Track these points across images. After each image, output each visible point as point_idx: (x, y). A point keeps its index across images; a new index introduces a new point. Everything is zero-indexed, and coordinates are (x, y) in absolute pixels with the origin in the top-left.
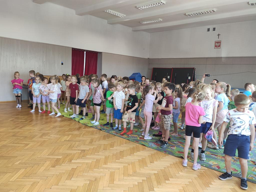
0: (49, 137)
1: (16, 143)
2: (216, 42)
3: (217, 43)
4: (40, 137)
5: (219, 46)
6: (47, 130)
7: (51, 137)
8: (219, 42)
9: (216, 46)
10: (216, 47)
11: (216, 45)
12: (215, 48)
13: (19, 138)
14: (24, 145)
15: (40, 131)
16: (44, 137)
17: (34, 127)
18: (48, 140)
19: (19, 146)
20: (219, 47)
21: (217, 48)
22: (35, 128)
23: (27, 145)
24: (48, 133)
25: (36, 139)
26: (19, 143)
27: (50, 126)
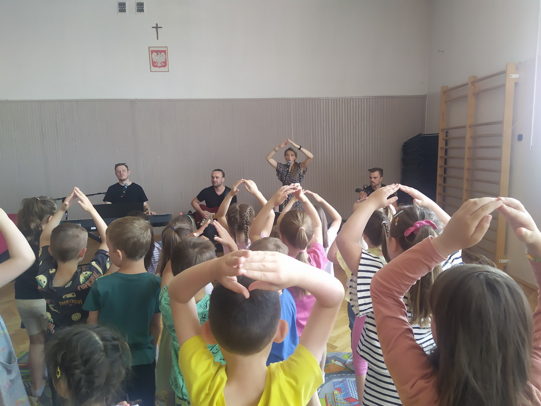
2: (152, 52)
3: (154, 54)
5: (165, 64)
8: (161, 52)
9: (154, 64)
10: (154, 66)
11: (155, 60)
12: (153, 69)
20: (162, 66)
21: (157, 69)
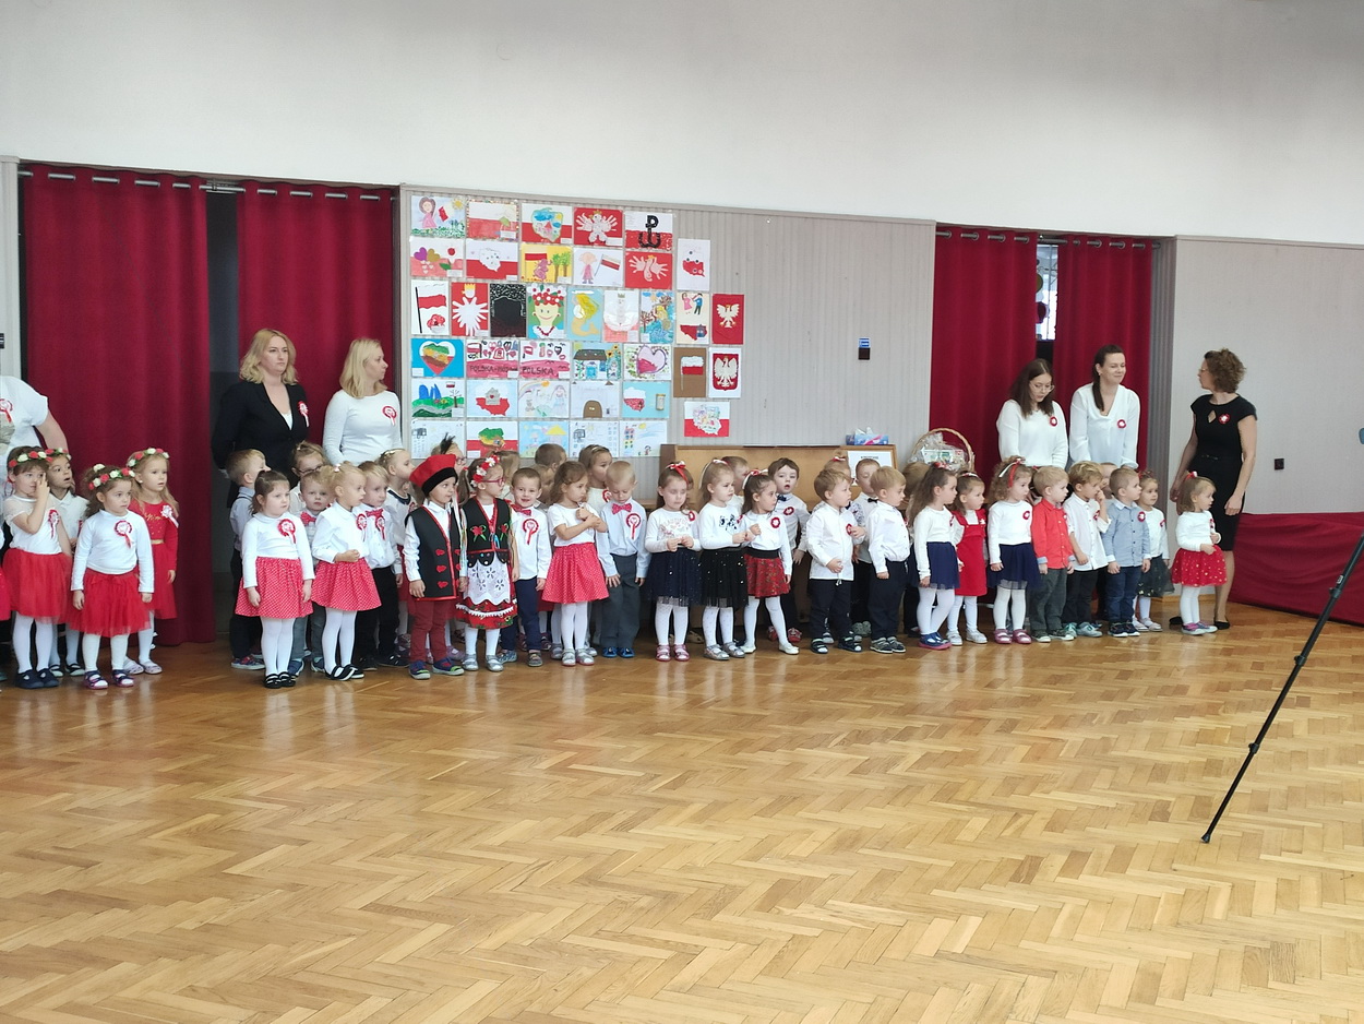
0: (822, 916)
1: (615, 937)
4: (760, 908)
6: (801, 861)
7: (837, 914)
13: (626, 896)
14: (666, 954)
15: (755, 858)
16: (788, 911)
17: (709, 828)
18: (817, 932)
19: (641, 959)
22: (712, 836)
23: (686, 955)
24: (812, 883)
25: (741, 921)
26: (631, 938)
27: (811, 832)
